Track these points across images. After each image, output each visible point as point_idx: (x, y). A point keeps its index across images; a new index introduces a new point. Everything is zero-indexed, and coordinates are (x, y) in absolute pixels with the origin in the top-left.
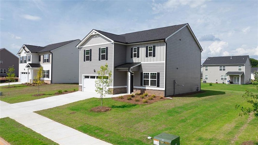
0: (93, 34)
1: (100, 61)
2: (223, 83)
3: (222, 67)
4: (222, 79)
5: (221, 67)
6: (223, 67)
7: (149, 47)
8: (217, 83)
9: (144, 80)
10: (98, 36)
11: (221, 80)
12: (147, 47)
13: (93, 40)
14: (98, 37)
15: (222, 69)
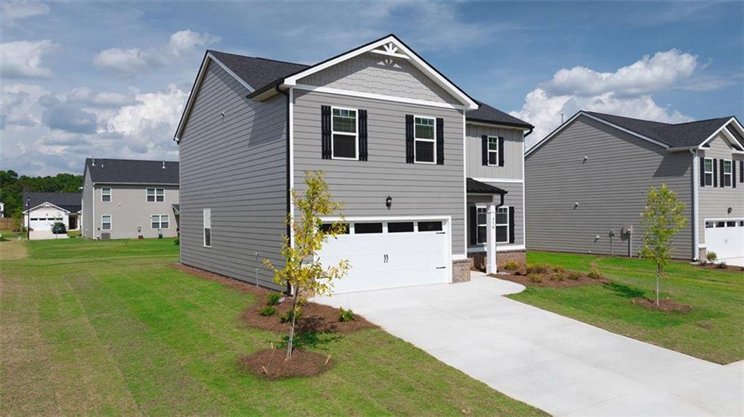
0: (385, 50)
1: (410, 165)
2: (161, 237)
3: (154, 190)
4: (155, 225)
5: (152, 192)
6: (157, 190)
7: (490, 138)
8: (141, 237)
9: (479, 227)
10: (396, 66)
11: (153, 227)
12: (484, 139)
13: (370, 72)
14: (396, 69)
15: (154, 197)
